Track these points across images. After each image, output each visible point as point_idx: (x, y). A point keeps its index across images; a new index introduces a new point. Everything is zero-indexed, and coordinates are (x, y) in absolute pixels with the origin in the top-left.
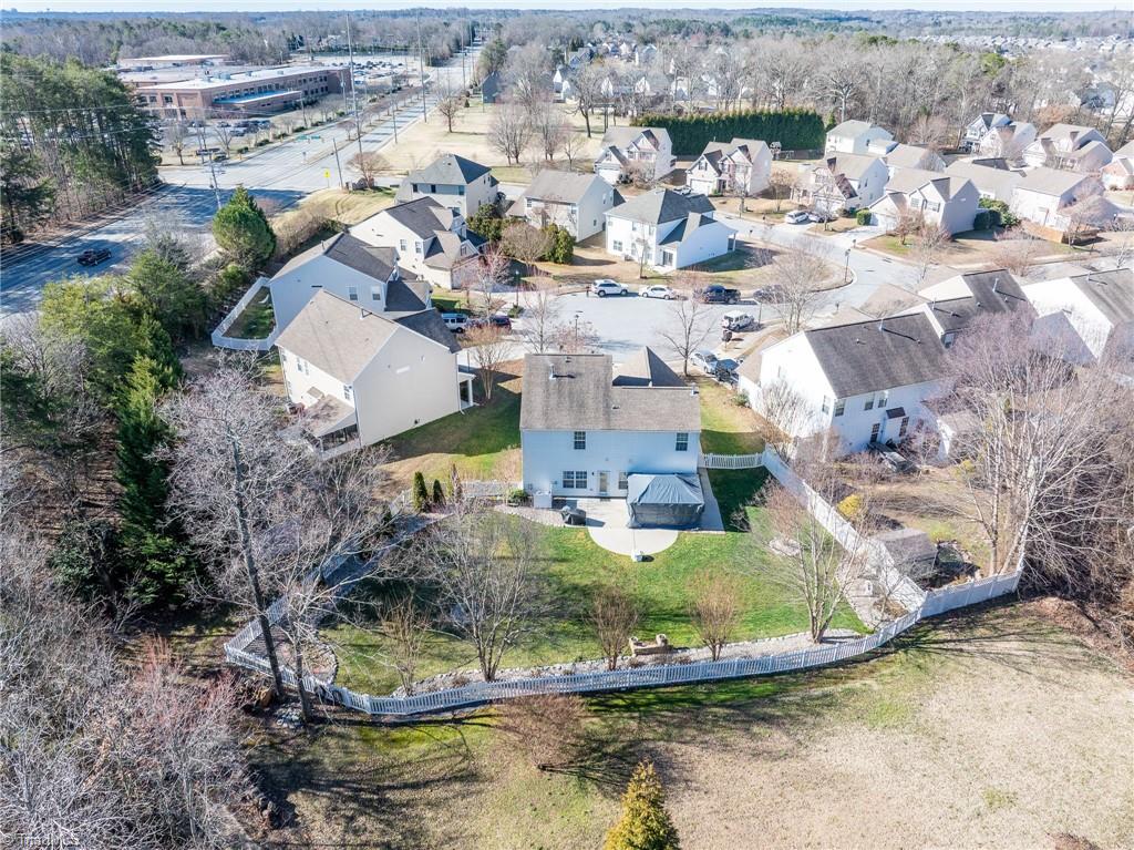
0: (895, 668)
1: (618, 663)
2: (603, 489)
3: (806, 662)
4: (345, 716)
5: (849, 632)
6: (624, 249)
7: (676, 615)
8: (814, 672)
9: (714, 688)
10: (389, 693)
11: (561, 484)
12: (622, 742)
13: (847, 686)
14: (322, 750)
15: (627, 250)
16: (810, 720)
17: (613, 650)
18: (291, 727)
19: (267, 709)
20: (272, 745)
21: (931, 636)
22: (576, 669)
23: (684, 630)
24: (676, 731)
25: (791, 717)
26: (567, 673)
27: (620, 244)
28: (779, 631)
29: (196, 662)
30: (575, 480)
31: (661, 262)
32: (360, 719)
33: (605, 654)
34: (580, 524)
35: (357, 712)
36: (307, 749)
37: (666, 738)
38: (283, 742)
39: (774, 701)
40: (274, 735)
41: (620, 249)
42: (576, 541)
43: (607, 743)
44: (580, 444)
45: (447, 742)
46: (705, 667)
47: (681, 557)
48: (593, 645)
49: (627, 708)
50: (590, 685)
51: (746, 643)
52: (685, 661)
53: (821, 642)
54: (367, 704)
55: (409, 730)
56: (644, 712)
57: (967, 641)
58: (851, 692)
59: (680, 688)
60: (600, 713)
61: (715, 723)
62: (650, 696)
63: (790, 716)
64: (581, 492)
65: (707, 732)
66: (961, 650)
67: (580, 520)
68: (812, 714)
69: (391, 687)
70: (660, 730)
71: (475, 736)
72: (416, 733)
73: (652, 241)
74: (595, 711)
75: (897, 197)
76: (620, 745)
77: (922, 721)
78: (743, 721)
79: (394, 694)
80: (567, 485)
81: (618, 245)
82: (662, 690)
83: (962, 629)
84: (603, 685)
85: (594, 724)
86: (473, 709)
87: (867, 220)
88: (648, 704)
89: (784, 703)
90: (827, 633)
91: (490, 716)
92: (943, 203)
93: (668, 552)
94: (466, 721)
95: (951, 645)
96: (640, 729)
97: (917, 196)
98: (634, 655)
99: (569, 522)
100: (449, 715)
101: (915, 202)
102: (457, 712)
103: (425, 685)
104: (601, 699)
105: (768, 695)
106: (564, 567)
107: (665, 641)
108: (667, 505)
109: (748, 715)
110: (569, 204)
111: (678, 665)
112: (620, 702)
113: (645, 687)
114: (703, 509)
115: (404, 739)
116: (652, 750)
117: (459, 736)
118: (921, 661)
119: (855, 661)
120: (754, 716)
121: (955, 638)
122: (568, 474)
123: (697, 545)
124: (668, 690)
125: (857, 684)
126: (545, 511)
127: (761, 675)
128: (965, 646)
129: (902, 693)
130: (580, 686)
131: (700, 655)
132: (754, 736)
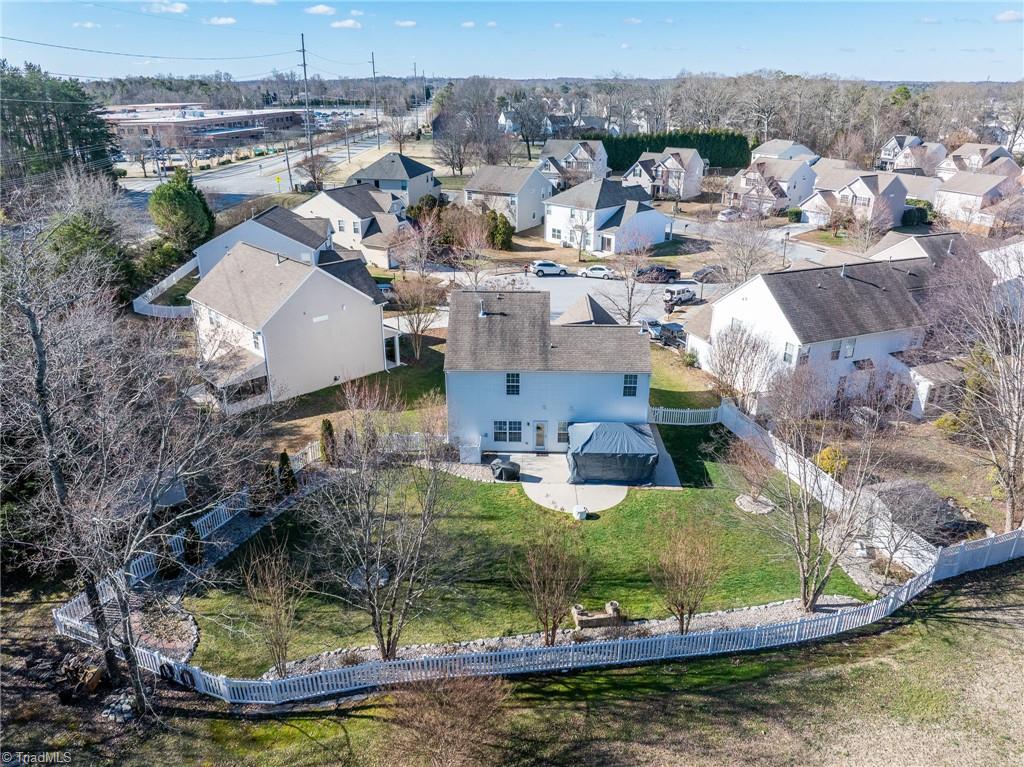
0: (916, 642)
1: (559, 636)
2: (540, 443)
3: (800, 635)
4: (195, 706)
5: (846, 599)
6: (563, 235)
7: (630, 580)
8: (811, 649)
9: (684, 668)
10: (258, 674)
11: (492, 436)
12: (565, 742)
13: (858, 665)
14: (155, 753)
15: (565, 237)
16: (817, 710)
17: (551, 620)
18: (119, 720)
19: (94, 696)
20: (88, 746)
21: (951, 603)
22: (504, 646)
23: (640, 597)
24: (637, 727)
25: (792, 706)
26: (490, 649)
27: (559, 232)
28: (760, 598)
29: (16, 635)
30: (508, 431)
31: (600, 248)
32: (214, 708)
33: (542, 627)
34: (513, 479)
35: (213, 700)
36: (134, 751)
37: (624, 736)
38: (104, 741)
39: (765, 686)
40: (94, 731)
41: (559, 237)
42: (508, 498)
43: (543, 744)
44: (513, 389)
45: (324, 741)
46: (671, 641)
47: (633, 515)
48: (524, 616)
49: (571, 696)
50: (522, 665)
51: (720, 612)
52: (644, 634)
53: (814, 611)
54: (224, 688)
55: (276, 724)
56: (593, 700)
57: (999, 609)
58: (863, 674)
59: (639, 669)
60: (533, 703)
61: (690, 713)
62: (601, 680)
63: (789, 704)
64: (514, 445)
65: (678, 728)
66: (995, 620)
67: (513, 474)
68: (819, 703)
69: (262, 668)
70: (616, 726)
71: (363, 733)
72: (286, 729)
73: (590, 226)
74: (527, 699)
75: (826, 193)
76: (560, 747)
77: (970, 712)
78: (727, 712)
79: (264, 676)
80: (498, 437)
81: (557, 233)
82: (615, 672)
83: (988, 595)
84: (539, 664)
85: (525, 717)
86: (363, 697)
87: (798, 217)
88: (599, 691)
89: (779, 688)
90: (820, 601)
91: (383, 706)
92: (873, 198)
93: (617, 509)
94: (353, 713)
95: (980, 614)
96: (589, 724)
97: (847, 192)
98: (578, 628)
99: (500, 477)
100: (331, 705)
101: (845, 198)
102: (342, 701)
103: (307, 665)
104: (535, 684)
105: (755, 678)
106: (492, 526)
107: (616, 610)
108: (614, 455)
109: (732, 704)
110: (508, 195)
111: (636, 640)
112: (561, 688)
113: (592, 668)
114: (656, 460)
115: (267, 737)
116: (605, 754)
117: (341, 734)
118: (947, 633)
119: (863, 633)
120: (742, 705)
121: (982, 605)
122: (500, 424)
123: (650, 502)
124: (625, 671)
125: (872, 663)
126: (473, 467)
127: (743, 652)
128: (998, 615)
129: (932, 674)
130: (509, 667)
131: (663, 627)
132: (745, 733)
